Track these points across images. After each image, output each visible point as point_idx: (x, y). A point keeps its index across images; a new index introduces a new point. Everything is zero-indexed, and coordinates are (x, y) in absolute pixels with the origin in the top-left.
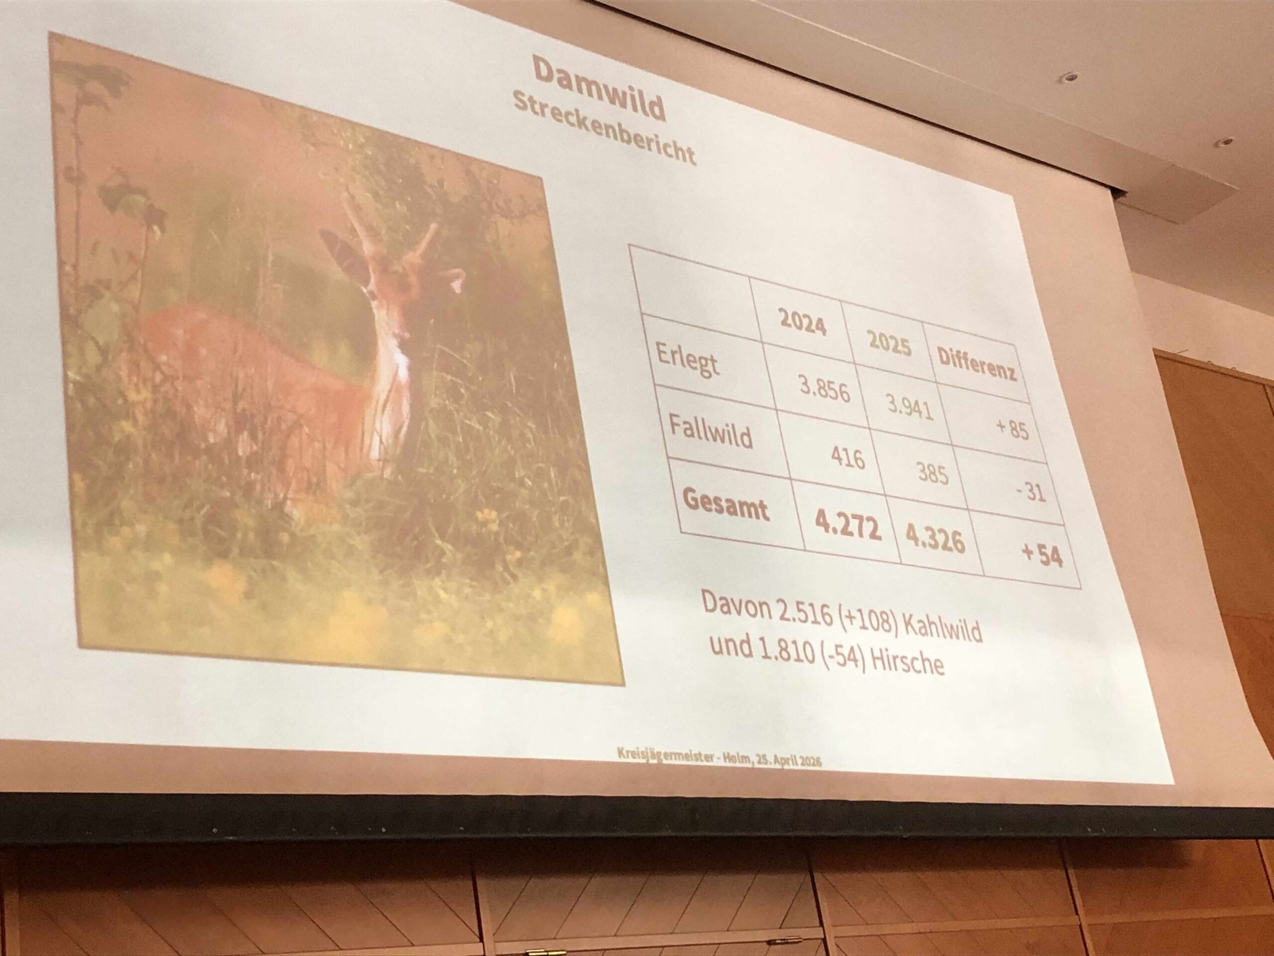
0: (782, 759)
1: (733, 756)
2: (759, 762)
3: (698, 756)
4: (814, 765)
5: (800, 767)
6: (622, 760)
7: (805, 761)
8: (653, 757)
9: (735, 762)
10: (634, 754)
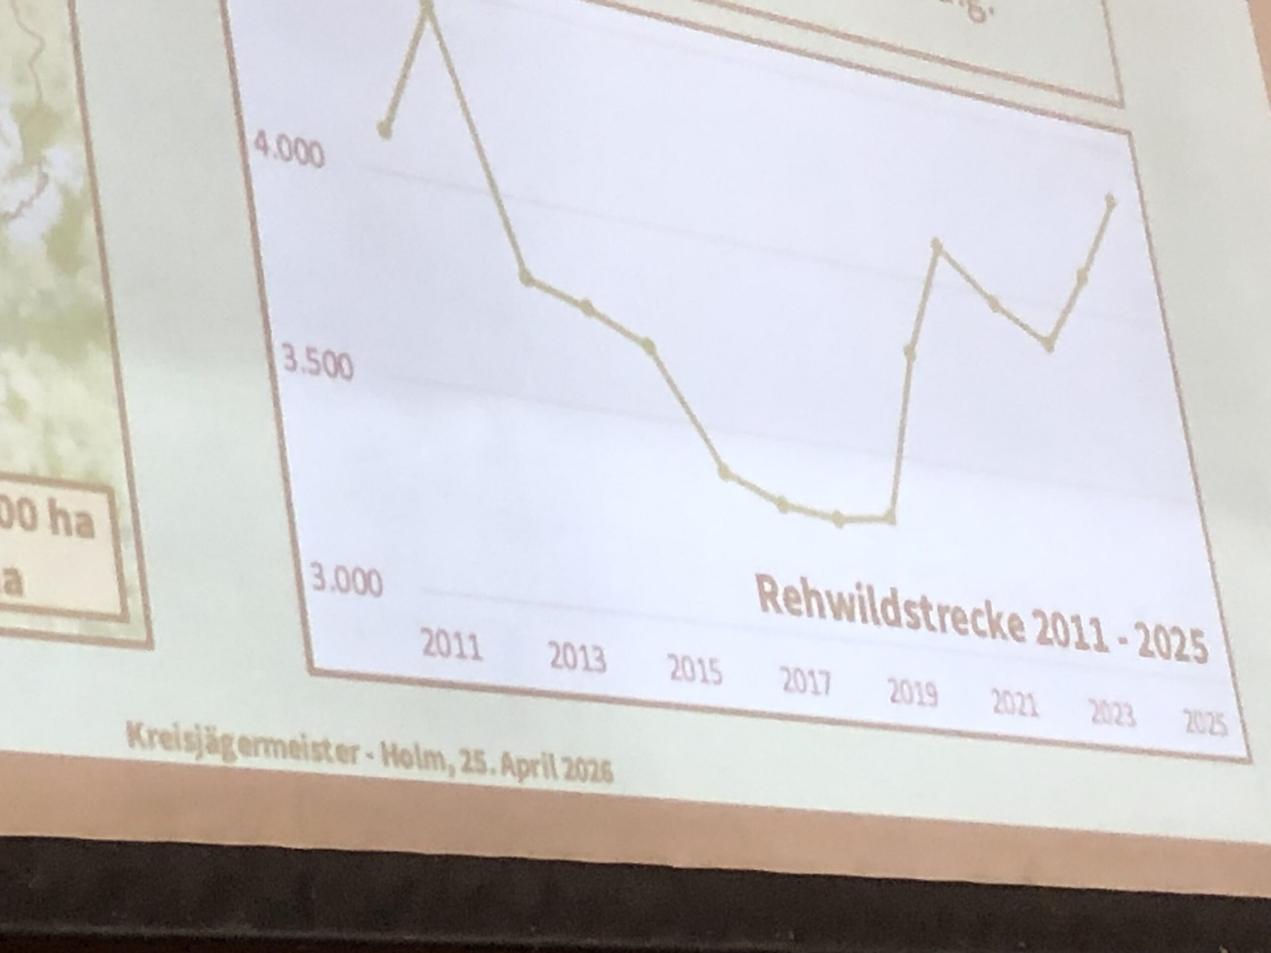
0: (521, 761)
1: (405, 752)
2: (466, 769)
3: (320, 750)
4: (594, 778)
5: (561, 785)
6: (140, 754)
7: (575, 768)
8: (212, 748)
9: (408, 765)
10: (166, 740)
